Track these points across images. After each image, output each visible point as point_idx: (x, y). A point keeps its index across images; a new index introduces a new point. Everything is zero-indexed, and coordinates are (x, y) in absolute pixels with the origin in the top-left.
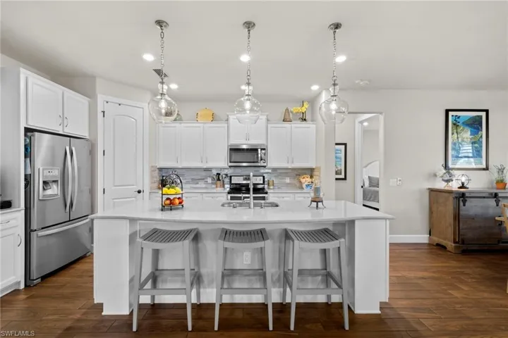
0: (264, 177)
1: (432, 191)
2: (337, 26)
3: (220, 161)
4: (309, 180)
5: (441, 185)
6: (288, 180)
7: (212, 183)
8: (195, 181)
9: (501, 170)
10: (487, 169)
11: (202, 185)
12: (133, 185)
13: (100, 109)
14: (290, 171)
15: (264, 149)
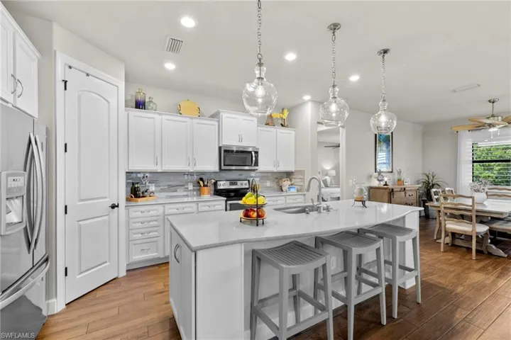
0: (249, 181)
1: (370, 188)
3: (210, 164)
4: (289, 183)
5: (375, 183)
6: (268, 184)
7: (194, 190)
8: (172, 188)
9: (400, 173)
10: (392, 172)
11: (180, 192)
12: (106, 198)
13: (60, 77)
14: (269, 175)
15: (256, 153)
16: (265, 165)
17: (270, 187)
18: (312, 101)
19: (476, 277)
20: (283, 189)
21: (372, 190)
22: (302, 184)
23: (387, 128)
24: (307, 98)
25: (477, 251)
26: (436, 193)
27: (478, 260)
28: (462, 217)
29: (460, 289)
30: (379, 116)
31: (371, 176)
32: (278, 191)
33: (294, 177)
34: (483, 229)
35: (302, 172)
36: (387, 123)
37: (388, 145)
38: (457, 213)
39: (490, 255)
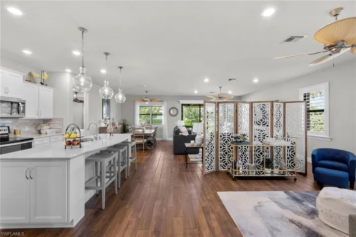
0: (9, 127)
2: (121, 68)
4: (48, 127)
5: (103, 125)
9: (113, 119)
10: (109, 119)
14: (28, 121)
15: (23, 103)
16: (31, 113)
17: (28, 131)
18: (71, 73)
19: (146, 157)
20: (41, 132)
21: (101, 129)
22: (61, 127)
23: (108, 96)
24: (68, 70)
25: (145, 150)
26: (130, 128)
27: (145, 152)
28: (139, 137)
29: (143, 162)
30: (119, 95)
31: (100, 122)
32: (36, 134)
33: (52, 122)
34: (145, 140)
35: (61, 120)
36: (122, 99)
37: (108, 104)
38: (138, 135)
39: (147, 150)
